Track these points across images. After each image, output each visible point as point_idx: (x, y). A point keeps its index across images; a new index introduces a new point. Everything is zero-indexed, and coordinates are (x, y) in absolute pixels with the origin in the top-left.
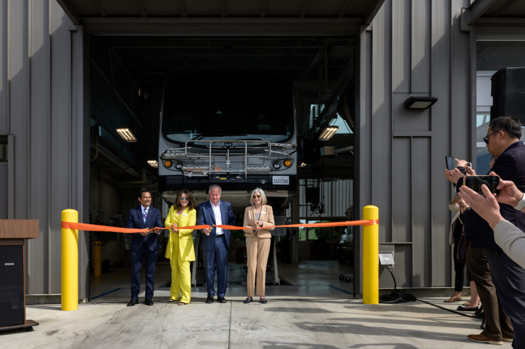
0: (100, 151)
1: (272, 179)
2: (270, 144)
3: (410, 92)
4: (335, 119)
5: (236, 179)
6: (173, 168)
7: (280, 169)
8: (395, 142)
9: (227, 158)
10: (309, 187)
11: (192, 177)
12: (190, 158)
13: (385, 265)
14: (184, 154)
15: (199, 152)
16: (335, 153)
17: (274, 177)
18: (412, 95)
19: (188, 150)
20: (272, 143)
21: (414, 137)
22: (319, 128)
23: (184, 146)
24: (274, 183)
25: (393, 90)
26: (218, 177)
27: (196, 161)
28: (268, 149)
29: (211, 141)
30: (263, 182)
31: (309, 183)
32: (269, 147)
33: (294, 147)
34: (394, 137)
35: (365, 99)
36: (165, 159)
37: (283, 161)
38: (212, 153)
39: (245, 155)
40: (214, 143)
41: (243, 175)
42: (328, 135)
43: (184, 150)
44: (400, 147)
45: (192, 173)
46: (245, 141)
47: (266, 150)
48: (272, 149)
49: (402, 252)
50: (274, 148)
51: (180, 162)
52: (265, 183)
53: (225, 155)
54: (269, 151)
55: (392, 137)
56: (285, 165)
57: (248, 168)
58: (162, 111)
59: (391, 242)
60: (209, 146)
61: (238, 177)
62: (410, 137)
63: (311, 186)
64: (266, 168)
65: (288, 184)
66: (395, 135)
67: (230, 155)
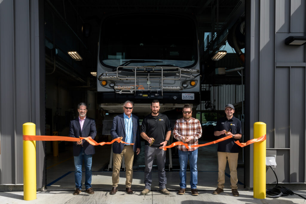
0: (57, 66)
1: (181, 95)
2: (181, 70)
3: (289, 32)
4: (224, 46)
5: (155, 96)
6: (108, 86)
7: (187, 88)
8: (278, 71)
9: (148, 80)
10: (202, 90)
11: (122, 94)
12: (120, 79)
13: (270, 166)
14: (116, 77)
15: (127, 75)
16: (226, 73)
17: (183, 95)
18: (291, 35)
19: (119, 74)
20: (182, 69)
21: (292, 67)
22: (212, 51)
23: (116, 71)
24: (183, 99)
25: (276, 30)
26: (141, 94)
27: (124, 81)
28: (179, 73)
29: (136, 67)
30: (175, 98)
31: (202, 88)
32: (180, 72)
33: (198, 72)
34: (277, 67)
35: (254, 38)
36: (102, 80)
37: (189, 81)
38: (136, 76)
39: (161, 77)
40: (138, 68)
41: (160, 92)
42: (219, 57)
43: (116, 73)
44: (281, 74)
45: (121, 91)
46: (161, 67)
47: (177, 74)
48: (182, 73)
49: (282, 155)
50: (183, 72)
51: (113, 82)
52: (176, 99)
53: (147, 77)
54: (180, 75)
55: (275, 67)
56: (191, 85)
57: (164, 88)
58: (100, 42)
59: (274, 148)
60: (134, 70)
61: (156, 95)
62: (289, 67)
63: (204, 90)
64: (177, 87)
65: (194, 99)
66: (277, 66)
67: (150, 77)
